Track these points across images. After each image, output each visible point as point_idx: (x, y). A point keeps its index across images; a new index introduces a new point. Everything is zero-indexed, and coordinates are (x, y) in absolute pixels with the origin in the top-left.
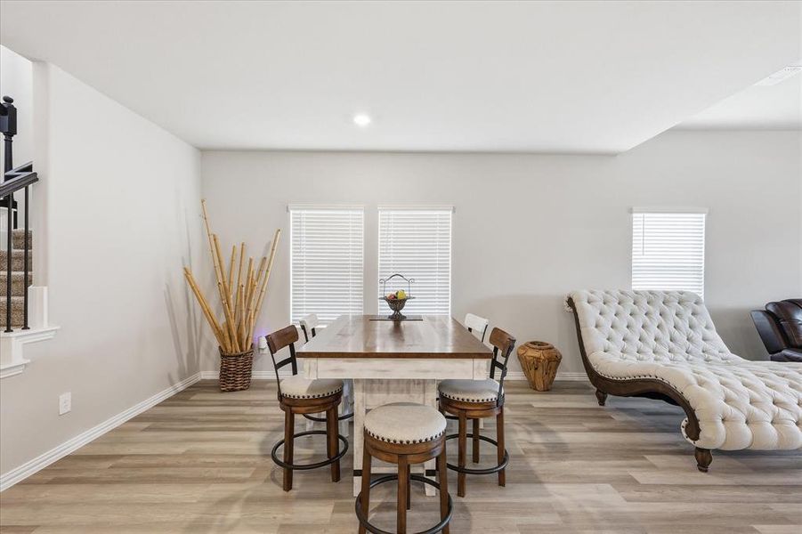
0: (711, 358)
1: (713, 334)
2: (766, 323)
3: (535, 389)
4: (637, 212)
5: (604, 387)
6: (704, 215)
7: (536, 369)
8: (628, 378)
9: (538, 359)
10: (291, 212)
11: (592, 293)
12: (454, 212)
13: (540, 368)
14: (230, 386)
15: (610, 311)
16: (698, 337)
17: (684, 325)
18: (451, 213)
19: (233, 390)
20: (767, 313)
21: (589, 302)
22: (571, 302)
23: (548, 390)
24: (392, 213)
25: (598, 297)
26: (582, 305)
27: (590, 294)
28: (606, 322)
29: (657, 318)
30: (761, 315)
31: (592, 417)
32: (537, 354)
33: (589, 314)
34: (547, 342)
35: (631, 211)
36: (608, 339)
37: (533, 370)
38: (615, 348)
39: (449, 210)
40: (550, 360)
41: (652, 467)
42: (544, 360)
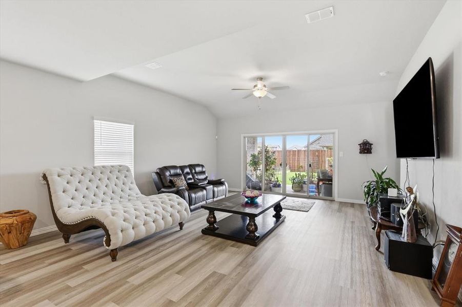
0: (132, 198)
1: (134, 186)
3: (11, 248)
4: (96, 120)
5: (67, 231)
6: (133, 126)
7: (9, 233)
8: (79, 222)
9: (10, 225)
11: (62, 169)
13: (14, 232)
15: (76, 178)
16: (127, 189)
20: (157, 173)
21: (59, 176)
22: (45, 177)
23: (24, 246)
25: (67, 172)
26: (54, 179)
27: (60, 170)
29: (106, 181)
30: (155, 174)
31: (55, 254)
32: (9, 221)
34: (22, 209)
35: (93, 119)
36: (72, 199)
37: (6, 235)
40: (23, 223)
41: (87, 271)
42: (17, 224)
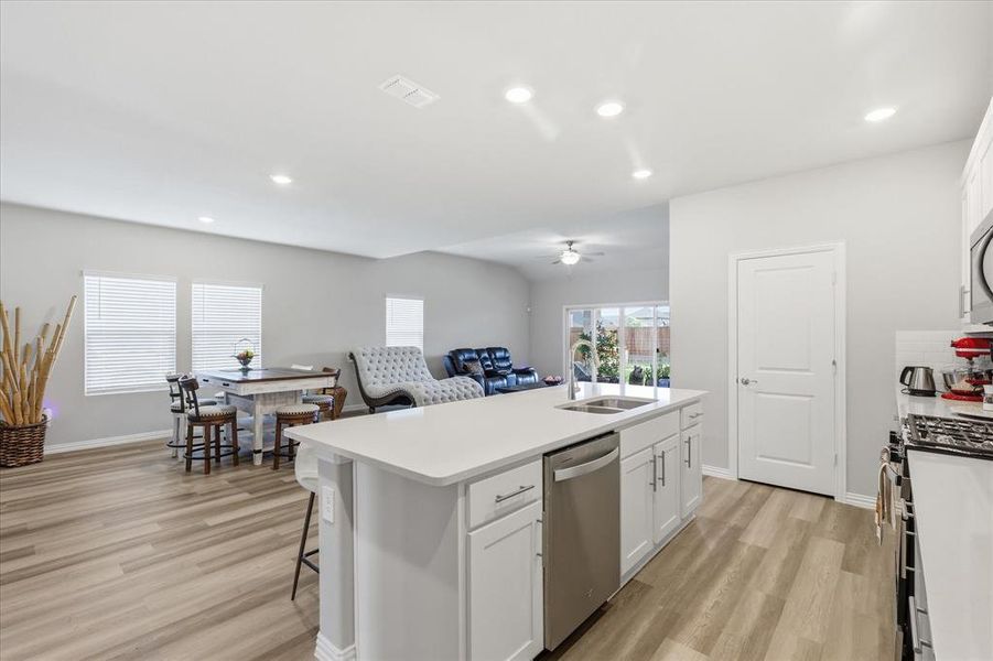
0: (424, 380)
1: (426, 370)
2: (448, 361)
4: (388, 298)
5: (374, 404)
6: (422, 302)
8: (386, 394)
10: (86, 278)
11: (365, 349)
12: (264, 290)
14: (24, 460)
15: (376, 359)
16: (419, 372)
17: (413, 365)
18: (260, 290)
19: (27, 464)
20: (449, 357)
21: (363, 355)
22: (352, 356)
24: (206, 286)
25: (369, 352)
26: (359, 357)
27: (364, 351)
28: (373, 366)
29: (400, 363)
30: (446, 358)
33: (363, 362)
36: (375, 377)
38: (379, 381)
39: (259, 287)
